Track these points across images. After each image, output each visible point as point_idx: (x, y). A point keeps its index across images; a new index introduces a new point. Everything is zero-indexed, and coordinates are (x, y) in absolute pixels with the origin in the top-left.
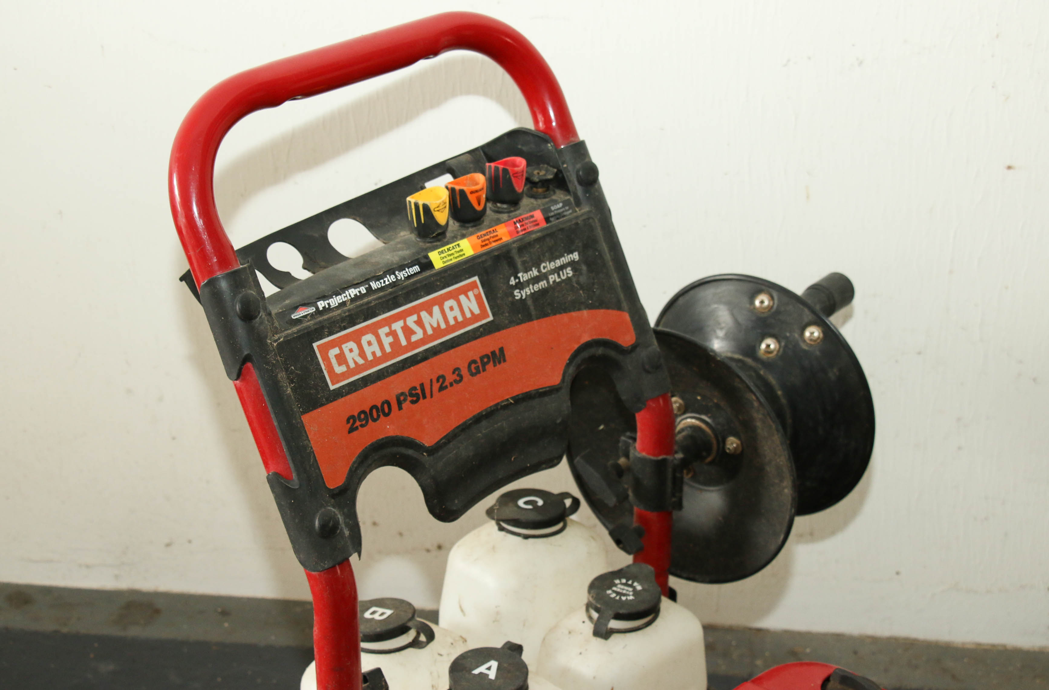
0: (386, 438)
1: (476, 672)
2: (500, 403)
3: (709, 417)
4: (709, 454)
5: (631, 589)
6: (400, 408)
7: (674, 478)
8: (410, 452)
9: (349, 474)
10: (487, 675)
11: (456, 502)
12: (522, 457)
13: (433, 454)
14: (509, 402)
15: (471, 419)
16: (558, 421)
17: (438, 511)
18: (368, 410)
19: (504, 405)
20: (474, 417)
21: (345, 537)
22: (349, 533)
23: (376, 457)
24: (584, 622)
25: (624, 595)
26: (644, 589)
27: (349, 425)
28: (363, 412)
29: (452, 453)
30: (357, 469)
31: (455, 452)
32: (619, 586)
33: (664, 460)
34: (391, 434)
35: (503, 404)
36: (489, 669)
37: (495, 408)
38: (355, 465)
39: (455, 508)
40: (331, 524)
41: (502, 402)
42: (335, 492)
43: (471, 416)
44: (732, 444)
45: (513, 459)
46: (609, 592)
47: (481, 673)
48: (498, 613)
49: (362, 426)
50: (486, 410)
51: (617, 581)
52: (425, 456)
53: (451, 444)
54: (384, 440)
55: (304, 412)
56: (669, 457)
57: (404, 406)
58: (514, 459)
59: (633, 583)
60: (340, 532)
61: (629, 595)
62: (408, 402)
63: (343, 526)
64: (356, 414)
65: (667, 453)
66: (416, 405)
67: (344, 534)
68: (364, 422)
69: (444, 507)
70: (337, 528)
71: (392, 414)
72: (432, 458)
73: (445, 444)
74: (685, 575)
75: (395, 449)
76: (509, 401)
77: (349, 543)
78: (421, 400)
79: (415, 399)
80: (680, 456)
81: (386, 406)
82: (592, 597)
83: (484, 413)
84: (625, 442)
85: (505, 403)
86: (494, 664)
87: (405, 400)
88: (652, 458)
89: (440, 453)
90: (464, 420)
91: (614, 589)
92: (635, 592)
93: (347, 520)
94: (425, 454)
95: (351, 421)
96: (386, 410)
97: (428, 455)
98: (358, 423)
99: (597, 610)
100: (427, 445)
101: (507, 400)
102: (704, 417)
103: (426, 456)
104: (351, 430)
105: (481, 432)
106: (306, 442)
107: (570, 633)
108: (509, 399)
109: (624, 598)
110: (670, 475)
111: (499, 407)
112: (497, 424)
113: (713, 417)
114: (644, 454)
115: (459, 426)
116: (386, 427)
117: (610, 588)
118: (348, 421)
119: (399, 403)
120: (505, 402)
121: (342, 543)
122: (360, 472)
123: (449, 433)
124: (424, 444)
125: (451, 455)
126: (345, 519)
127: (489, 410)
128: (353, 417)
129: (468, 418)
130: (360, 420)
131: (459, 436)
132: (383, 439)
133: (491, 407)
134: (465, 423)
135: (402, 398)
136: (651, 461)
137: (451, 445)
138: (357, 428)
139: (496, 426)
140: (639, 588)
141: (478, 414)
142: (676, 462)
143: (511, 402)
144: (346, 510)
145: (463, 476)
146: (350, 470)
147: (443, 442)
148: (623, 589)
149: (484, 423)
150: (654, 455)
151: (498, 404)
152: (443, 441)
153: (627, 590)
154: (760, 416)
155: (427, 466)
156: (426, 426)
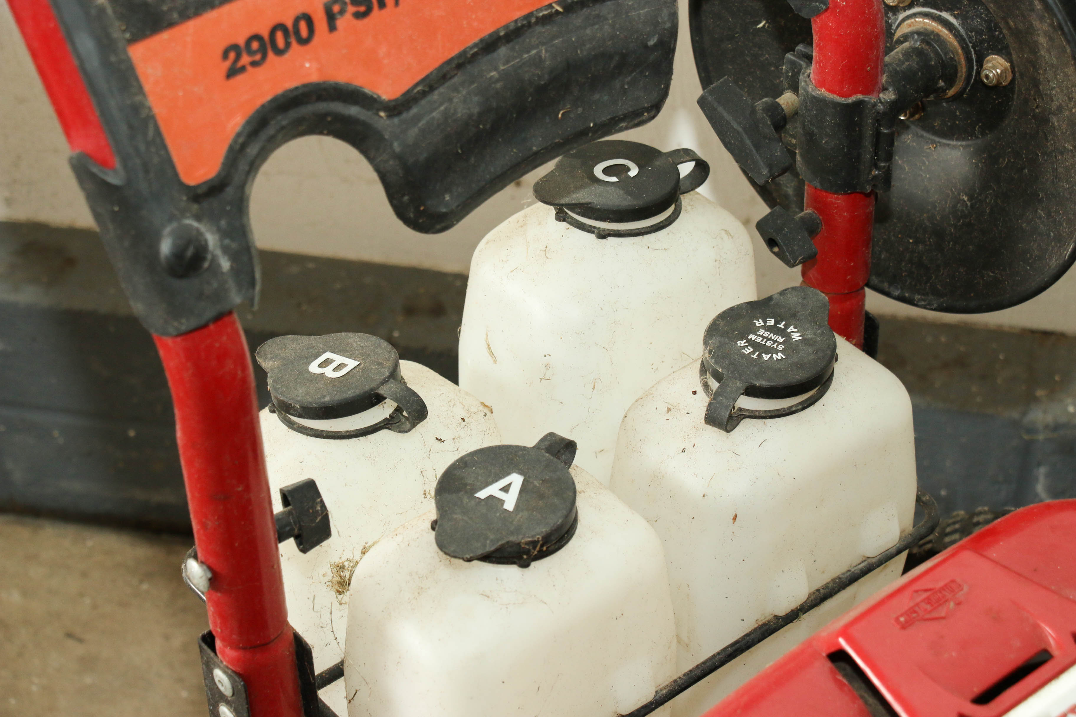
0: (304, 86)
1: (482, 494)
2: (535, 13)
3: (956, 17)
4: (951, 82)
5: (781, 340)
6: (332, 27)
7: (878, 135)
8: (353, 111)
9: (227, 157)
10: (502, 502)
11: (447, 197)
12: (580, 110)
13: (399, 113)
14: (554, 10)
15: (475, 45)
16: (651, 43)
17: (412, 215)
18: (265, 34)
19: (544, 15)
20: (482, 41)
21: (223, 273)
22: (231, 266)
23: (284, 123)
24: (695, 393)
25: (769, 350)
26: (804, 341)
27: (228, 64)
28: (256, 37)
29: (438, 111)
30: (243, 146)
31: (442, 108)
32: (761, 332)
33: (859, 104)
34: (314, 78)
35: (541, 14)
36: (506, 489)
37: (525, 22)
38: (241, 140)
39: (444, 210)
40: (190, 252)
41: (540, 10)
42: (200, 191)
43: (476, 40)
44: (994, 68)
45: (560, 116)
46: (742, 343)
47: (491, 497)
48: (547, 366)
49: (254, 64)
50: (506, 26)
51: (759, 323)
52: (382, 117)
53: (436, 92)
54: (300, 91)
55: (134, 40)
56: (871, 98)
57: (341, 23)
58: (563, 114)
59: (787, 326)
60: (210, 266)
61: (777, 352)
62: (348, 16)
63: (218, 252)
64: (241, 41)
65: (867, 92)
66: (366, 21)
67: (219, 266)
68: (258, 57)
69: (422, 208)
70: (203, 259)
71: (316, 40)
72: (396, 120)
73: (424, 94)
74: (897, 293)
75: (323, 107)
76: (553, 7)
77: (231, 284)
78: (376, 11)
79: (362, 9)
80: (889, 96)
81: (303, 26)
82: (710, 352)
83: (502, 34)
84: (792, 63)
85: (545, 13)
86: (516, 480)
87: (342, 12)
88: (837, 98)
89: (414, 110)
90: (462, 48)
91: (752, 337)
92: (789, 346)
93: (227, 241)
94: (382, 114)
95: (232, 55)
96: (304, 32)
97: (389, 116)
98: (245, 59)
99: (718, 377)
100: (385, 97)
101: (550, 6)
102: (946, 15)
103: (385, 118)
104: (232, 73)
105: (496, 69)
106: (138, 98)
107: (669, 410)
108: (554, 5)
109: (766, 357)
110: (869, 132)
111: (533, 20)
112: (528, 52)
113: (962, 17)
114: (823, 92)
115: (452, 59)
116: (303, 66)
117: (743, 336)
118: (225, 55)
119: (331, 18)
120: (546, 10)
121: (215, 285)
122: (253, 150)
123: (431, 73)
124: (379, 97)
125: (434, 114)
126: (221, 240)
127: (512, 27)
128: (235, 47)
129: (470, 44)
130: (250, 52)
131: (452, 77)
132: (297, 88)
133: (516, 21)
134: (464, 52)
135: (336, 8)
136: (836, 105)
137: (435, 96)
138: (243, 69)
139: (525, 56)
140: (796, 337)
141: (491, 35)
142: (880, 107)
143: (557, 10)
144: (223, 223)
145: (460, 151)
146: (231, 149)
147: (418, 92)
148: (768, 339)
149: (503, 51)
150: (842, 95)
151: (531, 14)
152: (419, 88)
153: (775, 341)
154: (1045, 27)
155: (387, 137)
156: (386, 61)
